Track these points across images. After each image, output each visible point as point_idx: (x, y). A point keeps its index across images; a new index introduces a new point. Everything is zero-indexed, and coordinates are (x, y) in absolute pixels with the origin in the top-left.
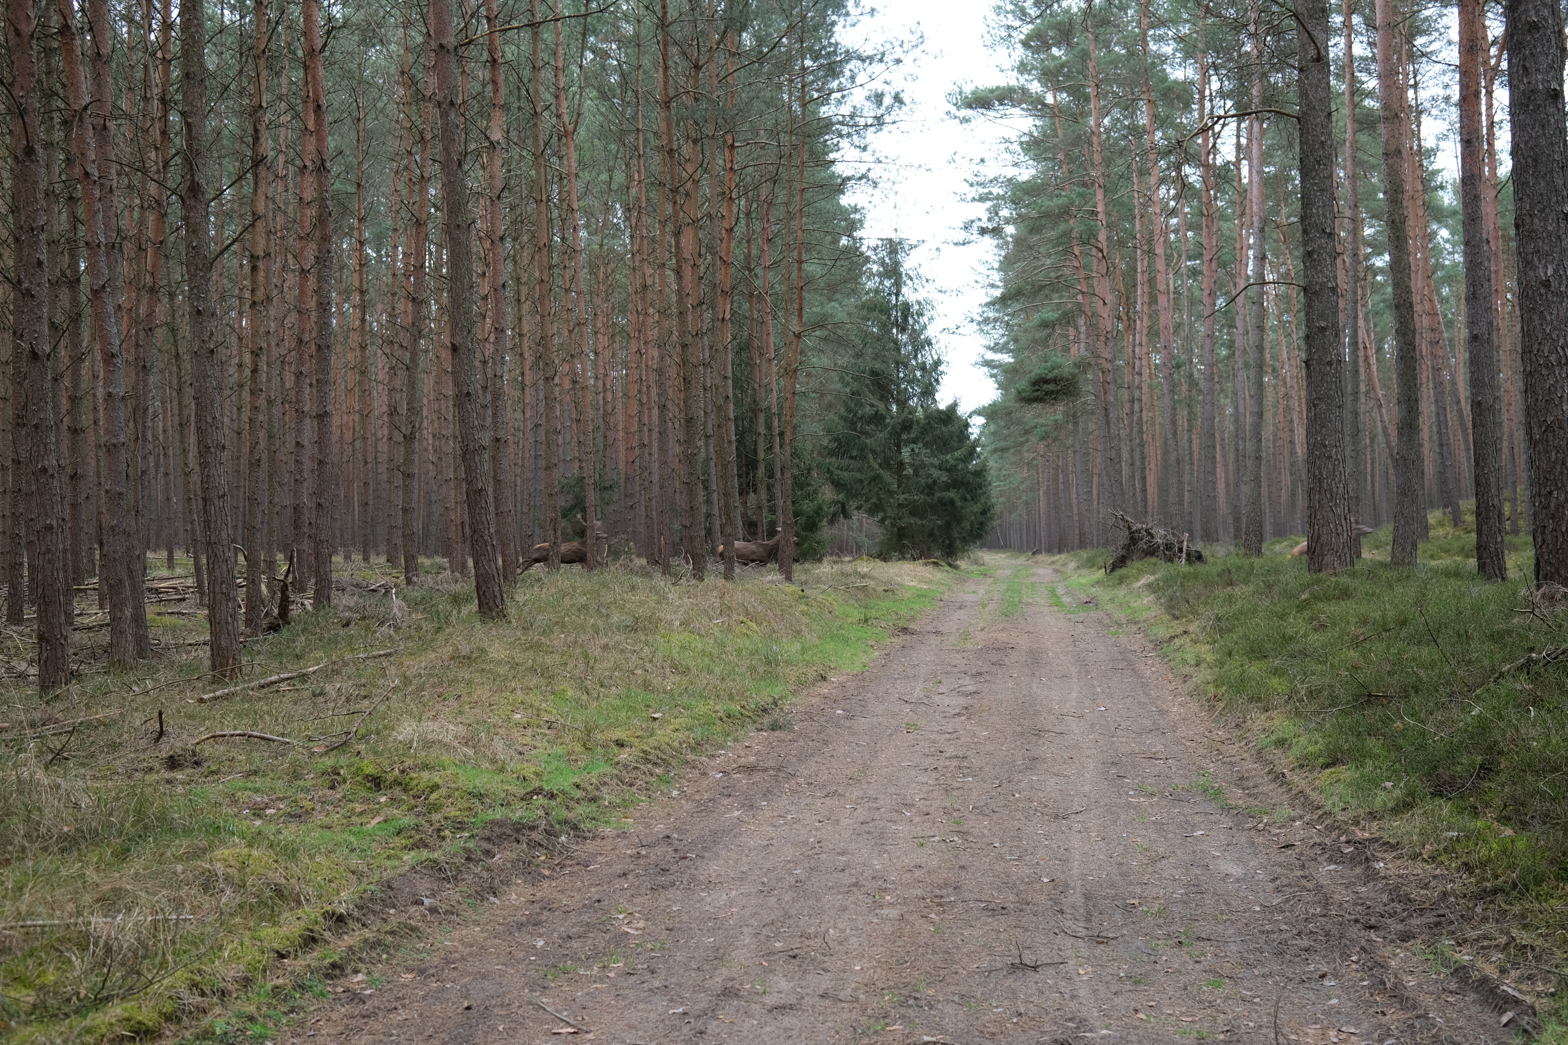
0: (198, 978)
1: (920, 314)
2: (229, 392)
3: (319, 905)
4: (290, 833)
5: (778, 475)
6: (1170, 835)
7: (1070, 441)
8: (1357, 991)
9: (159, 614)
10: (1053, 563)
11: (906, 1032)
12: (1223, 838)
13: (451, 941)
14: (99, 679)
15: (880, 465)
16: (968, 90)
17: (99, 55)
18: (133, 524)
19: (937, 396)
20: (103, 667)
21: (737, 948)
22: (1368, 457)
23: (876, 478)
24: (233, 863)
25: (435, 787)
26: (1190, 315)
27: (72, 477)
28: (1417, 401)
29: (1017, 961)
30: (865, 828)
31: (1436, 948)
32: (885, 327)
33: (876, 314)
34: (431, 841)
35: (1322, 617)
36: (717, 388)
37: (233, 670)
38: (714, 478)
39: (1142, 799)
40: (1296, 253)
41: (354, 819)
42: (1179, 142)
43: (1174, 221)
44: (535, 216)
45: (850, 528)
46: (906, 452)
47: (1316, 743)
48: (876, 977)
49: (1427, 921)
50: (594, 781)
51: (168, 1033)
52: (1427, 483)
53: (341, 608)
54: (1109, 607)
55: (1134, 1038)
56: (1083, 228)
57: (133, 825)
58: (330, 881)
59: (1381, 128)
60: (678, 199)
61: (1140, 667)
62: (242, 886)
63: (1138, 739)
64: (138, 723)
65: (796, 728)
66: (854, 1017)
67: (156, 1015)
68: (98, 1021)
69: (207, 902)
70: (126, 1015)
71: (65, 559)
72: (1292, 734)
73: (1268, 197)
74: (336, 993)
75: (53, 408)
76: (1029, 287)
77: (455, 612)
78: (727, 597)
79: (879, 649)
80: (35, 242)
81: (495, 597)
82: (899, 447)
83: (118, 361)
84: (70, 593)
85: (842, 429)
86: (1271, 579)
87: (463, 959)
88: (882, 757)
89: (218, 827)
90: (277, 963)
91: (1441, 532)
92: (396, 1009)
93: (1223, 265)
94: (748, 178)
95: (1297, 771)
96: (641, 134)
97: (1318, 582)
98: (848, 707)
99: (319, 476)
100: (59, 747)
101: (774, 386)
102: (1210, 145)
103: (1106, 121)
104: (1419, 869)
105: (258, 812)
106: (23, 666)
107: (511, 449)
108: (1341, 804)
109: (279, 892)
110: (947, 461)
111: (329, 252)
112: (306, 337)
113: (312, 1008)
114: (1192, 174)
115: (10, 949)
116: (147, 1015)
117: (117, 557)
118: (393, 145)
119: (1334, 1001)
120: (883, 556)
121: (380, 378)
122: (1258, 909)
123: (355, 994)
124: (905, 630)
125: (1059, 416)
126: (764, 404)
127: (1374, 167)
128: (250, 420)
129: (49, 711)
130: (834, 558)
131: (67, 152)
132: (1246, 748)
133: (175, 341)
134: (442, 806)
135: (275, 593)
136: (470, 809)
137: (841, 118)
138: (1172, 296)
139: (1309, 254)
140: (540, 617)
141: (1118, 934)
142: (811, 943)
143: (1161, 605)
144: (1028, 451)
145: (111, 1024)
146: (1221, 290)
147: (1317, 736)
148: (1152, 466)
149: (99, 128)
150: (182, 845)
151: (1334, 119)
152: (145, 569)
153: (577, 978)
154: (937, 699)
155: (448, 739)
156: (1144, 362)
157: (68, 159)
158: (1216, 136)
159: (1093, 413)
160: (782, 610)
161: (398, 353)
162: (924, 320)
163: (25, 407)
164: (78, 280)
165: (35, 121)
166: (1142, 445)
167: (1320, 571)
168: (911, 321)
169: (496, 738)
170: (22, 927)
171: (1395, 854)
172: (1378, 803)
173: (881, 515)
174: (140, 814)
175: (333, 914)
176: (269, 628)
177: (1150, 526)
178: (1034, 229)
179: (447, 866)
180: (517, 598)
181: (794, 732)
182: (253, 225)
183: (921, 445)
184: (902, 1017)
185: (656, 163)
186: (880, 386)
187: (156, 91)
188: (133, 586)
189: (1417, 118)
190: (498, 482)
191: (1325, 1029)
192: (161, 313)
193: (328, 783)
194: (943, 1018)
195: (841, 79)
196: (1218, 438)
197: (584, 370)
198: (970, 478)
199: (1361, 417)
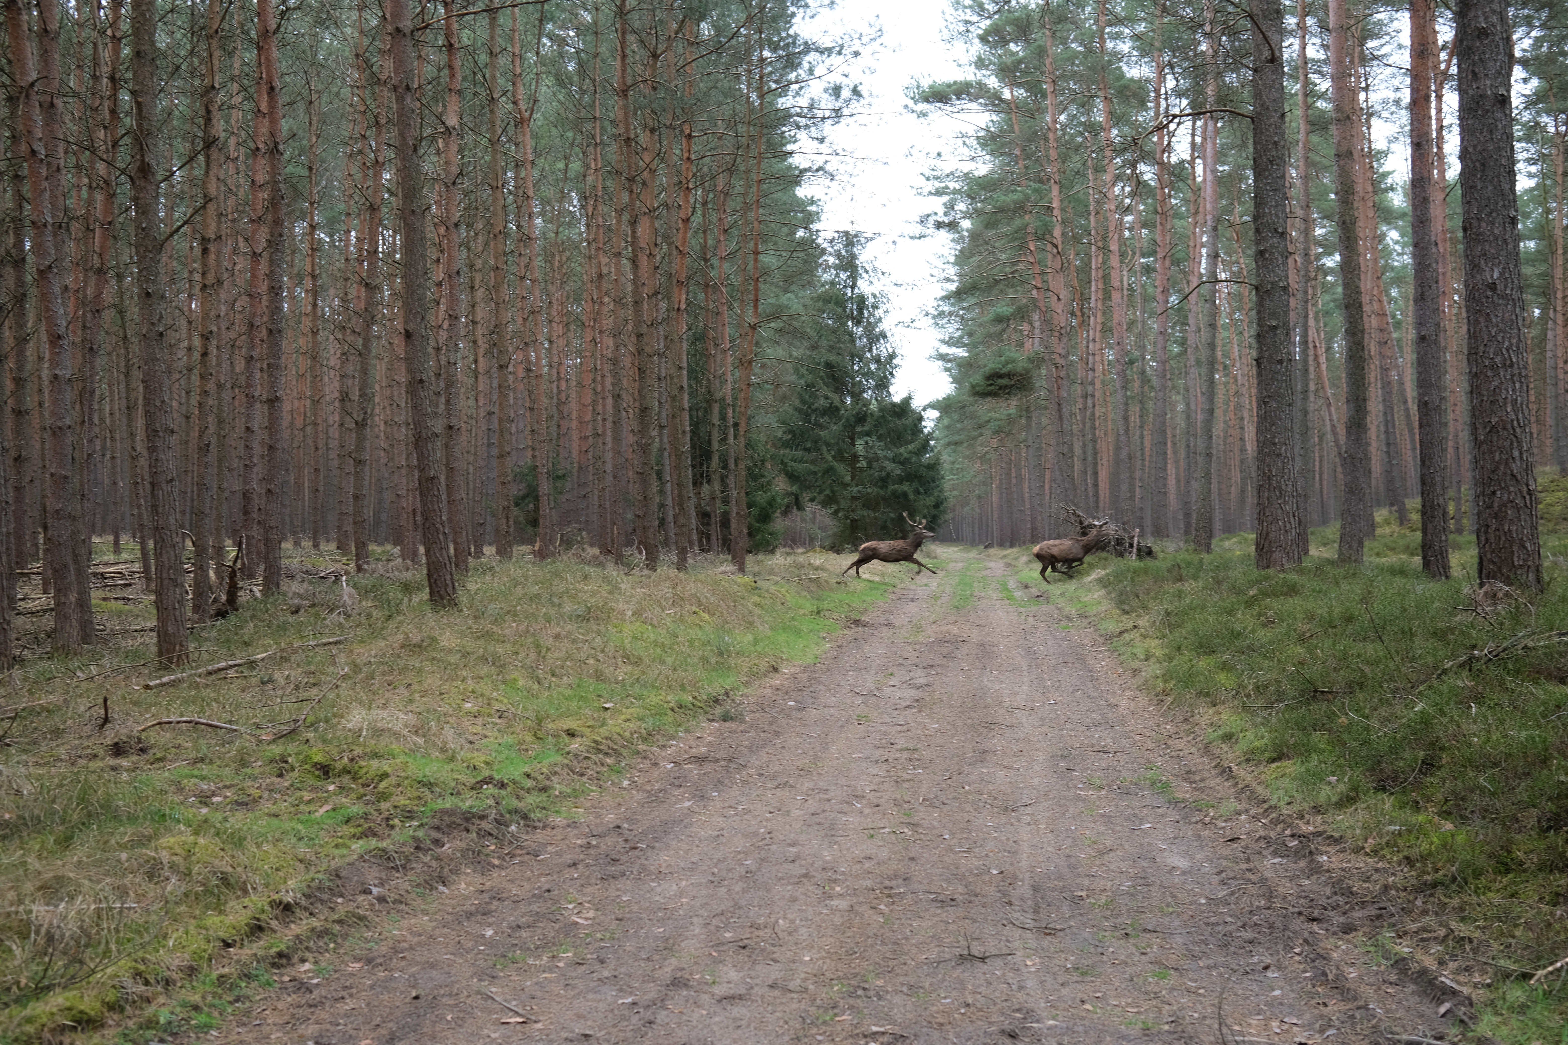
0: (142, 967)
1: (876, 307)
2: (178, 376)
3: (266, 894)
4: (237, 820)
5: (732, 466)
6: (1118, 828)
7: (1023, 436)
8: (1299, 982)
9: (104, 599)
10: (1005, 557)
11: (855, 1022)
12: (1171, 832)
13: (399, 930)
14: (43, 664)
15: (834, 458)
16: (926, 84)
17: (46, 31)
18: (79, 507)
19: (892, 389)
20: (47, 653)
21: (687, 938)
22: (1317, 455)
23: (830, 470)
24: (178, 851)
25: (384, 776)
26: (1143, 312)
27: (16, 460)
28: (1365, 400)
29: (966, 952)
30: (816, 819)
31: (1377, 940)
32: (841, 320)
33: (832, 306)
34: (379, 830)
35: (1270, 613)
36: (672, 378)
37: (180, 656)
38: (668, 468)
39: (1091, 792)
40: (1249, 252)
41: (302, 807)
42: (1134, 140)
43: (1129, 218)
44: (490, 203)
45: (803, 520)
46: (860, 444)
47: (1263, 737)
48: (825, 968)
49: (1369, 913)
50: (544, 770)
51: (110, 1022)
52: (1373, 482)
53: (290, 595)
54: (1060, 601)
55: (1080, 1029)
56: (1038, 223)
57: (77, 812)
58: (277, 870)
59: (1333, 129)
60: (634, 188)
61: (1090, 660)
62: (188, 874)
63: (1087, 733)
64: (82, 709)
65: (747, 719)
66: (803, 1007)
67: (98, 1004)
68: (38, 1011)
69: (152, 890)
70: (68, 1004)
71: (8, 542)
72: (1239, 729)
73: (1222, 196)
74: (282, 982)
76: (984, 282)
77: (406, 600)
78: (680, 587)
79: (831, 641)
81: (447, 585)
82: (853, 439)
83: (65, 342)
84: (13, 577)
85: (796, 421)
86: (1220, 575)
87: (411, 948)
88: (833, 748)
89: (164, 815)
90: (222, 952)
91: (1387, 530)
92: (343, 998)
93: (1177, 262)
94: (705, 169)
95: (1244, 765)
96: (598, 122)
97: (1267, 578)
98: (799, 698)
99: (269, 461)
101: (729, 377)
102: (1165, 143)
103: (1063, 118)
104: (1362, 862)
105: (204, 799)
107: (464, 437)
108: (1286, 798)
109: (225, 880)
110: (901, 454)
111: (281, 235)
112: (257, 321)
113: (258, 998)
114: (1147, 172)
116: (89, 1004)
117: (61, 540)
118: (346, 129)
119: (1277, 993)
120: (836, 548)
121: (332, 363)
122: (1203, 901)
123: (302, 984)
124: (857, 622)
125: (1013, 411)
126: (718, 395)
127: (1326, 168)
128: (200, 404)
130: (787, 550)
131: (13, 129)
132: (1193, 742)
133: (123, 324)
134: (391, 794)
135: (223, 579)
136: (419, 798)
137: (798, 110)
138: (1125, 292)
139: (1261, 253)
140: (492, 606)
141: (1065, 926)
142: (761, 933)
143: (1111, 599)
144: (981, 445)
145: (52, 1014)
146: (1174, 288)
147: (1263, 731)
148: (1104, 462)
149: (46, 105)
150: (127, 832)
151: (1287, 119)
152: (90, 553)
153: (526, 967)
154: (888, 691)
155: (398, 727)
156: (1098, 358)
157: (14, 136)
158: (1172, 134)
159: (1046, 408)
160: (735, 601)
161: (350, 338)
162: (878, 313)
164: (24, 260)
166: (1094, 441)
167: (1268, 567)
168: (866, 313)
169: (446, 727)
171: (1338, 847)
172: (1322, 797)
173: (834, 507)
174: (84, 802)
175: (280, 903)
176: (217, 615)
178: (989, 225)
179: (395, 855)
180: (469, 586)
181: (745, 723)
182: (204, 207)
183: (874, 438)
184: (852, 1007)
185: (613, 151)
186: (834, 378)
187: (105, 70)
188: (79, 571)
189: (1368, 121)
190: (450, 469)
191: (1268, 1020)
192: (109, 294)
193: (276, 771)
194: (891, 1009)
195: (800, 71)
196: (1169, 434)
197: (538, 358)
198: (924, 472)
199: (1310, 416)
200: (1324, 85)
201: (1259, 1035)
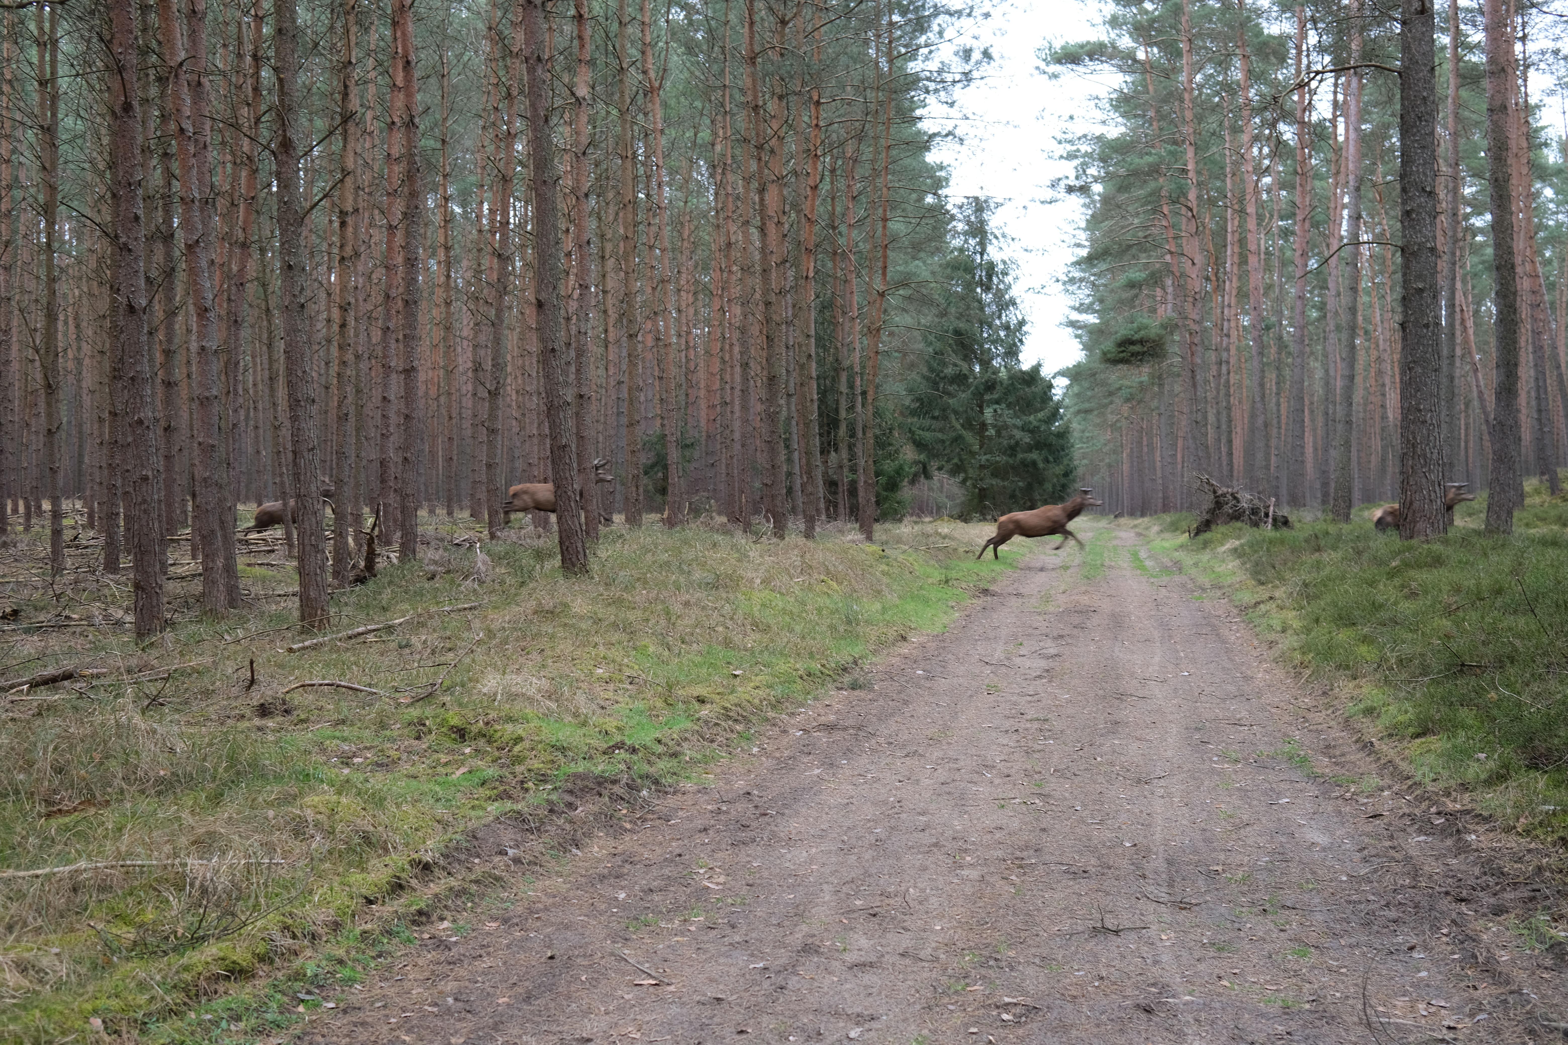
0: (290, 921)
1: (1005, 273)
2: (316, 347)
3: (406, 853)
4: (378, 781)
5: (860, 434)
6: (1255, 802)
7: (1155, 403)
8: (1447, 964)
9: (249, 565)
10: (1135, 526)
11: (987, 992)
12: (1309, 807)
13: (534, 891)
14: (193, 628)
15: (963, 426)
16: (1058, 45)
17: (194, 11)
18: (225, 476)
19: (1021, 357)
20: (196, 617)
21: (817, 905)
22: (1463, 422)
23: (958, 439)
24: (322, 810)
25: (519, 740)
26: (1281, 276)
27: (166, 429)
28: (1516, 365)
29: (1099, 925)
30: (946, 788)
31: (1531, 923)
32: (969, 287)
33: (960, 273)
34: (514, 793)
35: (1414, 585)
36: (800, 346)
37: (321, 620)
38: (795, 437)
39: (1226, 766)
40: (1392, 213)
41: (440, 769)
42: (1275, 98)
43: (1267, 180)
44: (620, 173)
45: (930, 489)
46: (988, 413)
47: (1406, 712)
48: (956, 937)
49: (1521, 895)
50: (675, 736)
51: (261, 973)
52: (1523, 450)
53: (426, 561)
54: (1193, 572)
55: (1218, 1005)
56: (1173, 186)
57: (226, 770)
58: (417, 830)
59: (1486, 83)
60: (763, 155)
61: (1225, 632)
62: (332, 833)
63: (1222, 705)
64: (230, 671)
65: (876, 687)
66: (934, 976)
67: (250, 956)
68: (195, 960)
69: (298, 847)
70: (222, 954)
71: (160, 509)
72: (1381, 703)
73: (1364, 156)
74: (422, 939)
75: (149, 361)
76: (1116, 247)
77: (538, 567)
78: (808, 556)
79: (959, 610)
80: (132, 197)
81: (578, 552)
82: (981, 407)
83: (211, 315)
84: (165, 543)
85: (924, 389)
86: (1361, 545)
87: (546, 909)
88: (963, 718)
89: (308, 775)
90: (365, 909)
91: (1537, 500)
92: (481, 956)
93: (1316, 225)
94: (834, 136)
95: (1386, 740)
96: (727, 90)
97: (1410, 549)
98: (928, 667)
99: (405, 430)
100: (155, 693)
101: (858, 346)
102: (1307, 102)
103: (1199, 78)
104: (1512, 842)
105: (346, 760)
106: (119, 614)
107: (593, 407)
108: (1431, 775)
109: (367, 839)
110: (1030, 422)
111: (416, 208)
112: (393, 293)
113: (399, 954)
114: (1287, 132)
115: (111, 887)
116: (241, 955)
117: (209, 508)
118: (478, 101)
119: (1424, 974)
120: (964, 517)
121: (465, 333)
122: (1345, 878)
123: (441, 941)
124: (985, 592)
125: (1145, 378)
126: (847, 363)
127: (1477, 124)
128: (339, 374)
129: (145, 658)
130: (914, 518)
131: (162, 109)
132: (1333, 716)
133: (266, 296)
134: (525, 758)
135: (361, 546)
136: (553, 762)
137: (928, 74)
138: (1262, 256)
139: (1407, 213)
140: (622, 573)
141: (1201, 901)
142: (891, 901)
143: (1246, 570)
144: (1112, 413)
145: (207, 963)
146: (1312, 251)
147: (1407, 705)
148: (1239, 430)
149: (194, 84)
150: (274, 791)
151: (1437, 73)
152: (236, 520)
153: (658, 931)
154: (1018, 661)
155: (532, 692)
156: (1233, 324)
157: (163, 116)
158: (1314, 92)
159: (1179, 375)
160: (863, 570)
161: (483, 308)
162: (1008, 279)
163: (121, 360)
164: (172, 235)
165: (131, 76)
166: (1229, 408)
167: (1411, 537)
168: (995, 280)
169: (579, 692)
170: (122, 866)
171: (1487, 826)
172: (1470, 774)
173: (962, 476)
174: (233, 761)
175: (420, 862)
176: (356, 581)
177: (1235, 490)
178: (1122, 188)
179: (530, 818)
180: (599, 553)
181: (874, 691)
182: (342, 181)
183: (1003, 406)
184: (983, 978)
185: (741, 120)
186: (962, 345)
187: (249, 48)
188: (226, 538)
189: (1525, 73)
190: (581, 438)
191: (1414, 1002)
192: (252, 269)
193: (414, 734)
194: (1024, 980)
195: (929, 34)
196: (1307, 402)
197: (667, 327)
198: (1053, 440)
199: (1457, 381)
200: (1477, 36)
201: (1404, 1017)
